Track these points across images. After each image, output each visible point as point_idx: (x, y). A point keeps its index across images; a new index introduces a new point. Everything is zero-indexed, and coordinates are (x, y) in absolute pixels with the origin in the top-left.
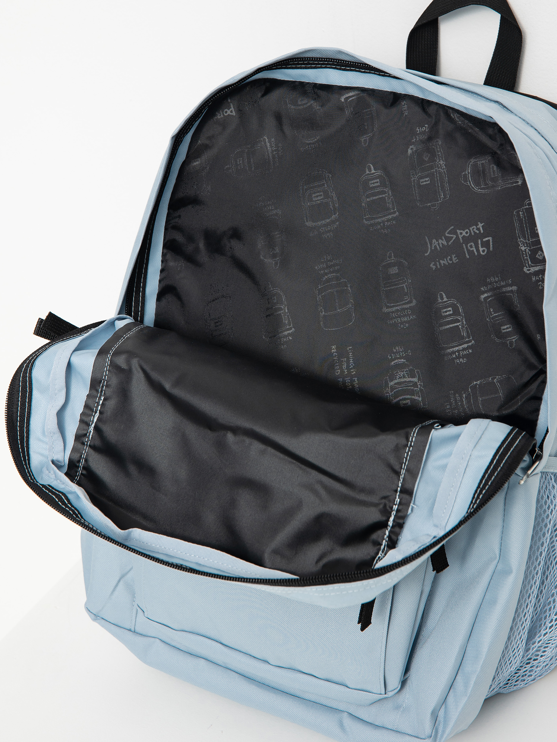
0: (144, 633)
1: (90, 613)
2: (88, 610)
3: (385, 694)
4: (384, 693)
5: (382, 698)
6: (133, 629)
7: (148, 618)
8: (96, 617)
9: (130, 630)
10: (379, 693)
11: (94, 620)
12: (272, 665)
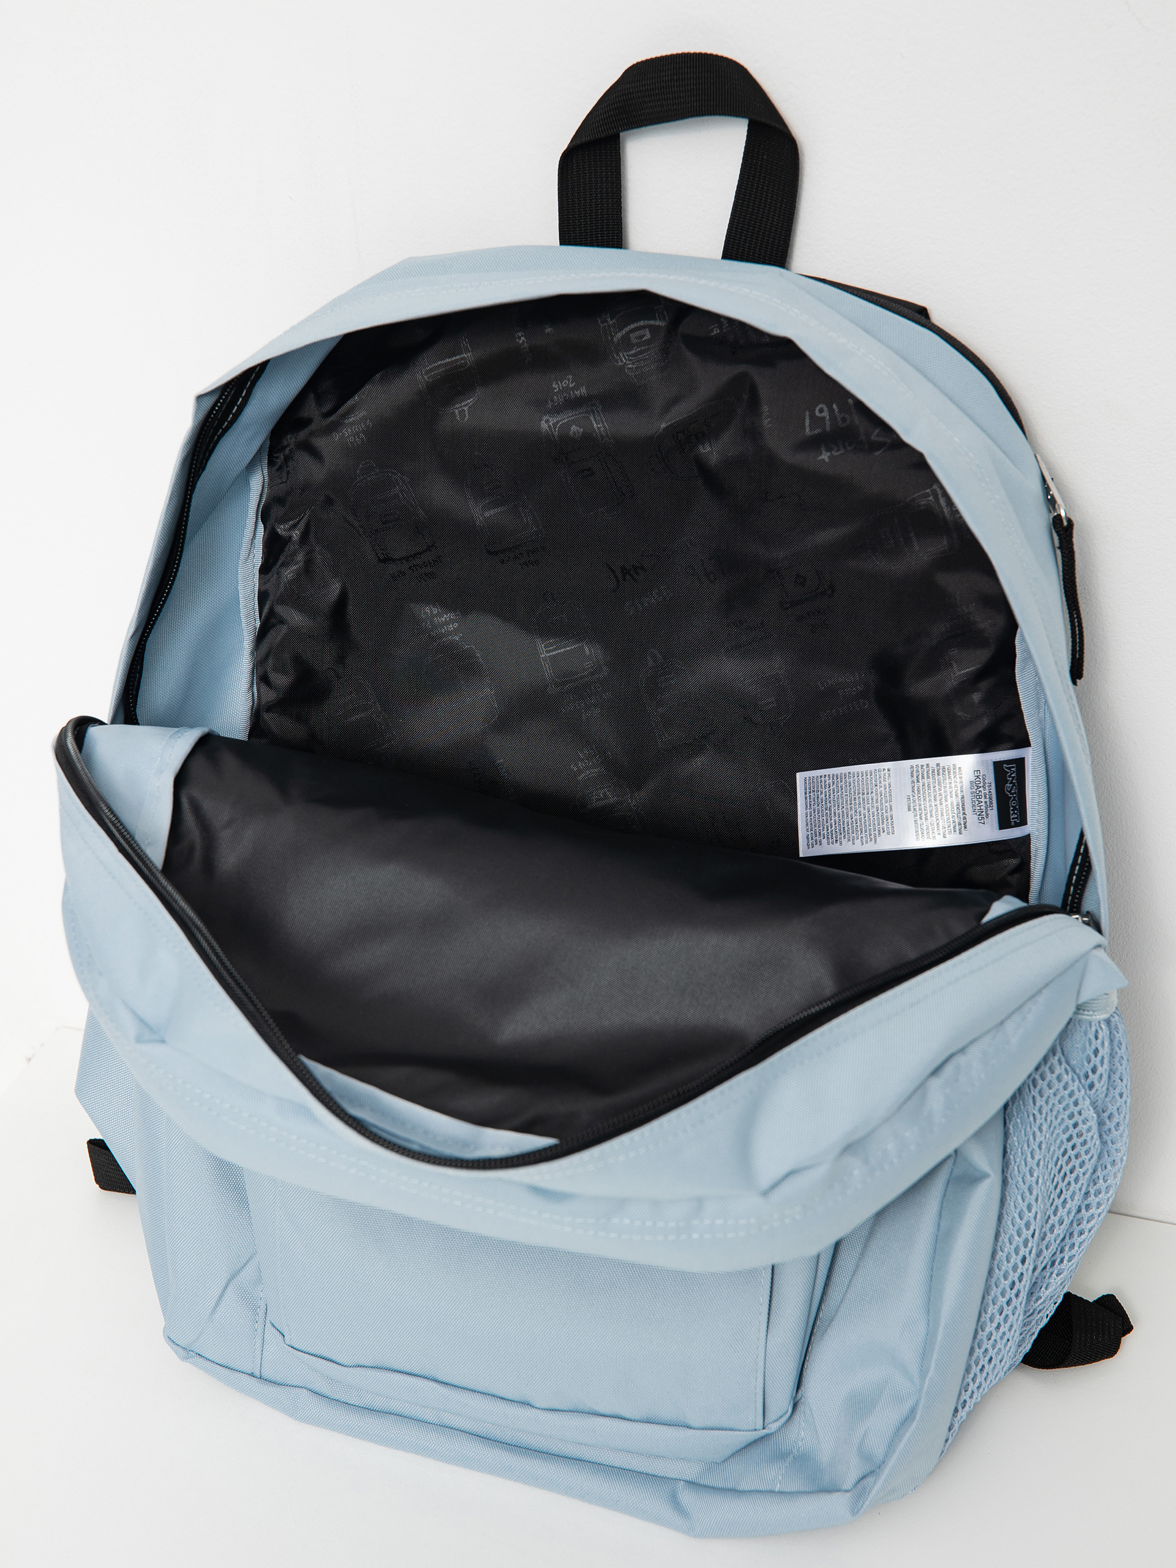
0: (279, 1379)
1: (176, 1347)
2: (172, 1341)
3: (764, 1428)
4: (761, 1427)
5: (757, 1437)
6: (257, 1374)
7: (292, 1347)
8: (189, 1352)
9: (252, 1375)
10: (753, 1428)
11: (185, 1358)
12: (539, 1409)
